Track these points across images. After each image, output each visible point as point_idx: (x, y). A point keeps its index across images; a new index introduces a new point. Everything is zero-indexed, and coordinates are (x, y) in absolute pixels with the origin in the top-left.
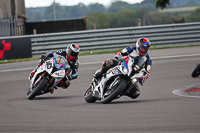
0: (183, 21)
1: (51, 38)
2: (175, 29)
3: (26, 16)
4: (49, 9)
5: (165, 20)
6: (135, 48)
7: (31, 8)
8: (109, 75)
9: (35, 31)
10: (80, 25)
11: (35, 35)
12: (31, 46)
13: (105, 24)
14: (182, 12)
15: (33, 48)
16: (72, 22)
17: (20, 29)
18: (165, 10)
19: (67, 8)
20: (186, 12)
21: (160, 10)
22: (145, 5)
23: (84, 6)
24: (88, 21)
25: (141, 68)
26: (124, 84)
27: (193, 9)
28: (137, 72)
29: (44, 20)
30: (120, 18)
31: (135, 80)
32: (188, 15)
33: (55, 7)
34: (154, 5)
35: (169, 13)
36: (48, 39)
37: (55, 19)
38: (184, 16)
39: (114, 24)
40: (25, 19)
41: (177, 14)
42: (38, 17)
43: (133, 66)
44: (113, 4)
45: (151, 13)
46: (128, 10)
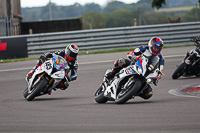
0: (179, 21)
1: (47, 38)
2: (171, 29)
3: (22, 16)
4: (45, 9)
5: (161, 20)
6: (148, 48)
7: (27, 8)
8: (122, 75)
9: (31, 31)
10: (76, 24)
11: (31, 35)
12: (27, 46)
13: (101, 24)
14: (178, 12)
15: (29, 48)
16: (68, 22)
17: (16, 29)
18: (161, 10)
19: (63, 8)
20: (182, 12)
21: (156, 10)
22: (141, 5)
23: (80, 6)
24: (84, 21)
25: (155, 68)
26: (139, 84)
27: (189, 8)
28: (152, 72)
29: (40, 20)
30: (116, 18)
31: (150, 80)
32: (184, 15)
33: (51, 7)
34: (149, 5)
35: (165, 13)
36: (44, 39)
37: (51, 19)
38: (180, 16)
39: (110, 24)
40: (21, 18)
41: (172, 14)
42: (34, 17)
43: (147, 66)
44: (109, 4)
45: (147, 13)
46: (124, 10)
